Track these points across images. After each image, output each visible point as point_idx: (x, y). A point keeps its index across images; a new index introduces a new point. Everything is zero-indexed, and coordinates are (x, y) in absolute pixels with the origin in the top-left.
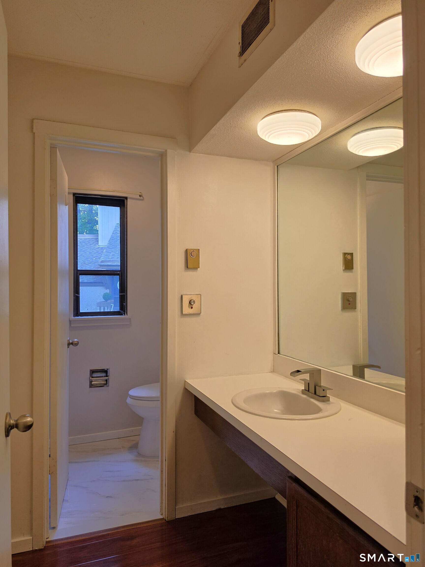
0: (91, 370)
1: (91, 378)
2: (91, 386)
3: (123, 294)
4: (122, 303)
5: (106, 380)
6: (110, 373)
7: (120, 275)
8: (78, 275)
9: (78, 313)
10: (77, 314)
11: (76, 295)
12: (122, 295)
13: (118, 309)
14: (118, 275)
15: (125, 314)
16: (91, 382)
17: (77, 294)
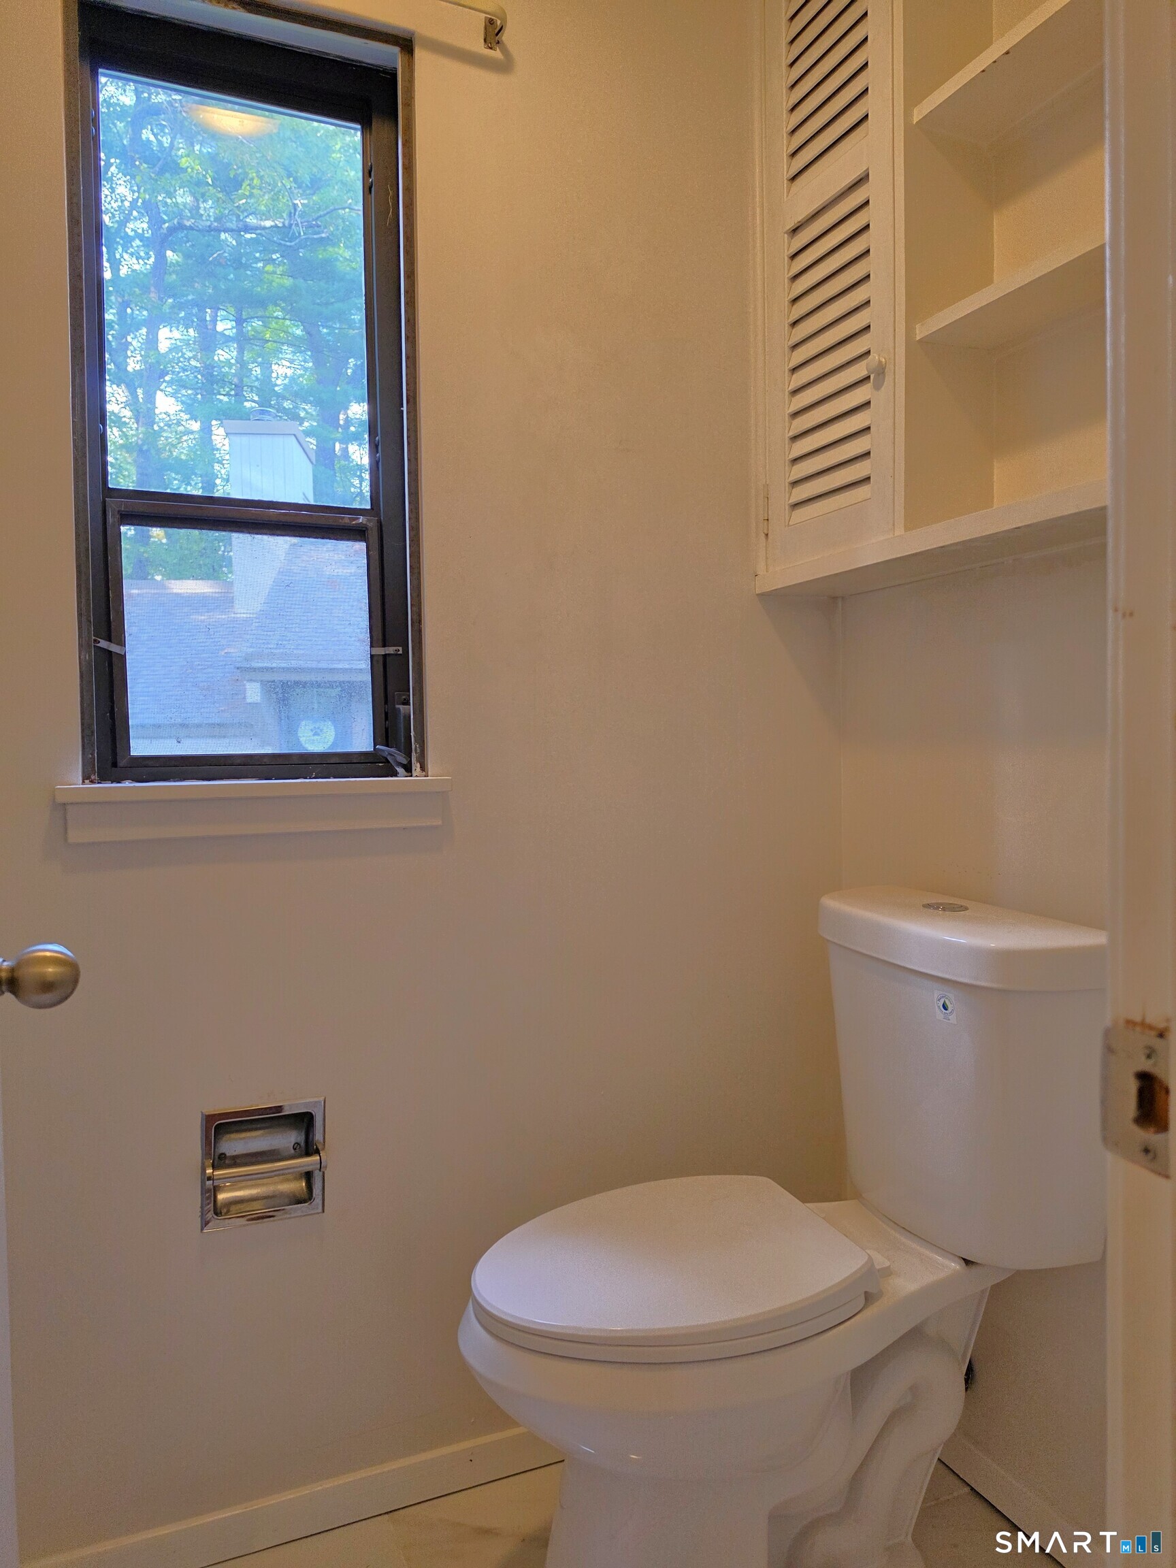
0: (209, 1119)
1: (209, 1171)
2: (214, 1209)
3: (391, 650)
4: (386, 702)
5: (308, 1176)
6: (330, 1132)
7: (373, 535)
8: (110, 519)
9: (122, 762)
10: (115, 765)
11: (103, 644)
12: (385, 656)
13: (362, 740)
14: (356, 533)
15: (408, 769)
16: (210, 1192)
17: (109, 639)
